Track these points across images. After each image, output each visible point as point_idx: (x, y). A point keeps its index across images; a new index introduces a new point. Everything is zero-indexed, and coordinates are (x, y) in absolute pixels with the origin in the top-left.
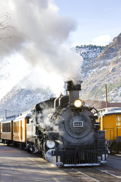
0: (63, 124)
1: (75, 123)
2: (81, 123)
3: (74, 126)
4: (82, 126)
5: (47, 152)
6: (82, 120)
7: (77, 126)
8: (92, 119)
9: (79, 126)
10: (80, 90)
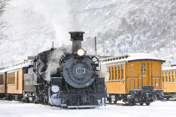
0: (67, 71)
1: (78, 70)
2: (83, 70)
3: (77, 73)
4: (84, 73)
5: (52, 96)
6: (84, 67)
7: (79, 72)
8: (93, 67)
9: (82, 72)
10: (82, 40)
